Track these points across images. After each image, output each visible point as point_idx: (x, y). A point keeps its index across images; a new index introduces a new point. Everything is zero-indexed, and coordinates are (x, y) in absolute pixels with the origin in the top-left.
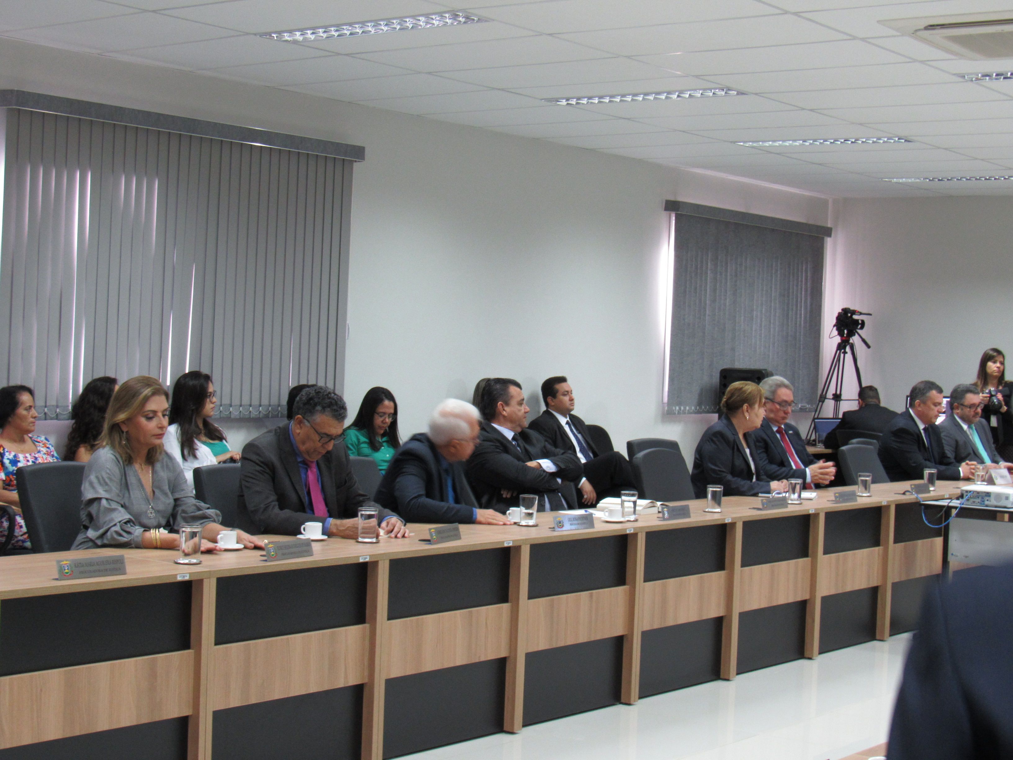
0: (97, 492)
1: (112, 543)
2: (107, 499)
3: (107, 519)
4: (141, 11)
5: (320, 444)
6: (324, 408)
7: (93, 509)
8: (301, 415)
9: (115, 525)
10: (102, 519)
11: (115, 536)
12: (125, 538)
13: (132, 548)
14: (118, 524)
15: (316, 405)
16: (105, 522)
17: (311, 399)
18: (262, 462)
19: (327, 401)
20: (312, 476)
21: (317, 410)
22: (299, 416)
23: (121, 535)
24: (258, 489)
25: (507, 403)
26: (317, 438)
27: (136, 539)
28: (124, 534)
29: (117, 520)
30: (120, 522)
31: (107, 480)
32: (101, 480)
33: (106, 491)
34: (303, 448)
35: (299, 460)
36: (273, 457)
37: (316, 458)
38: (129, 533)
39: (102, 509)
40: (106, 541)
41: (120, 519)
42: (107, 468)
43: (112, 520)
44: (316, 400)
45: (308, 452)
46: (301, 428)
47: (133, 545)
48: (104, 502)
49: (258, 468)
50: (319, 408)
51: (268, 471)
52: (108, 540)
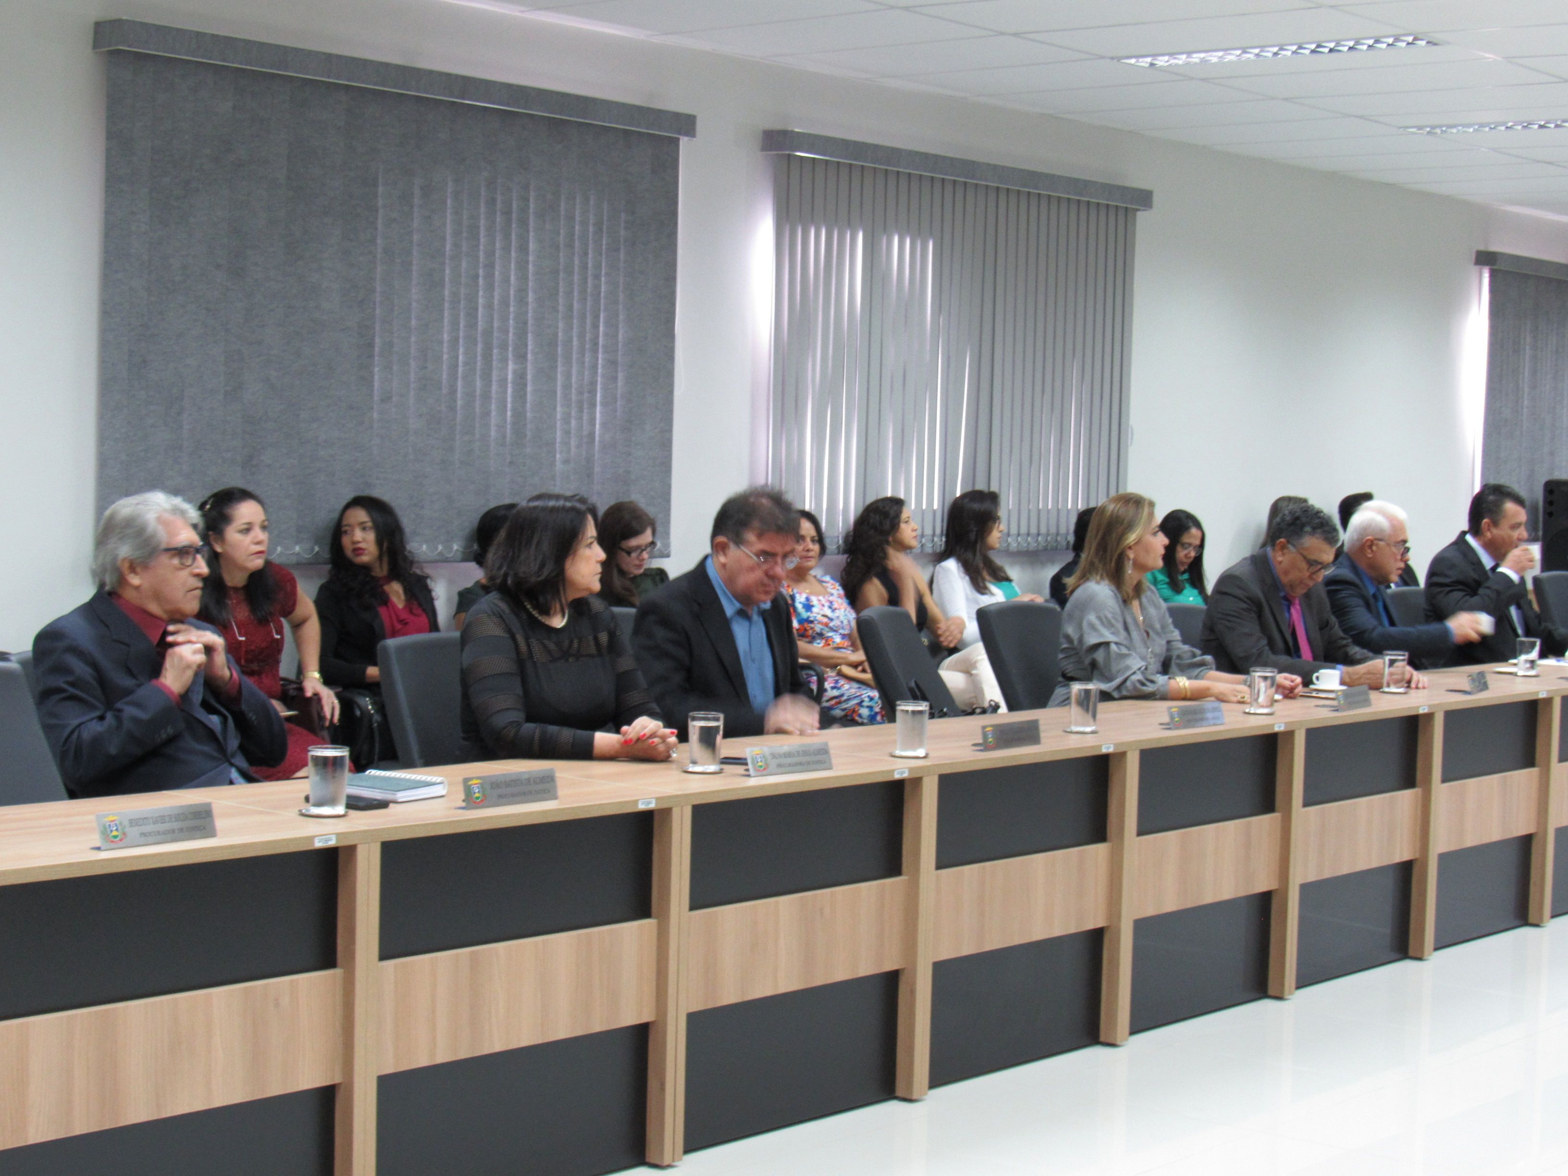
0: (1102, 635)
1: (1135, 694)
2: (1116, 643)
3: (1122, 666)
4: (995, 33)
5: (1307, 574)
6: (1314, 529)
7: (1100, 655)
8: (1284, 537)
9: (1134, 673)
10: (1114, 668)
11: (1138, 685)
12: (1150, 688)
13: (1156, 699)
14: (1138, 672)
15: (1303, 525)
16: (1119, 671)
17: (1297, 518)
18: (1249, 598)
19: (1317, 521)
20: (1296, 614)
21: (1306, 532)
22: (1282, 540)
23: (1143, 684)
24: (1247, 630)
25: (1495, 523)
26: (1304, 565)
27: (1162, 689)
28: (1148, 684)
29: (1135, 668)
30: (1139, 669)
31: (1113, 621)
32: (1104, 620)
33: (1113, 633)
34: (1285, 579)
35: (1282, 594)
36: (1256, 590)
37: (1301, 591)
38: (1152, 682)
39: (1113, 655)
40: (1125, 693)
41: (1139, 666)
42: (1109, 606)
43: (1128, 668)
44: (1304, 520)
45: (1292, 586)
46: (1283, 554)
47: (1158, 697)
48: (1113, 647)
49: (1244, 606)
50: (1308, 529)
51: (1255, 609)
52: (1128, 691)
